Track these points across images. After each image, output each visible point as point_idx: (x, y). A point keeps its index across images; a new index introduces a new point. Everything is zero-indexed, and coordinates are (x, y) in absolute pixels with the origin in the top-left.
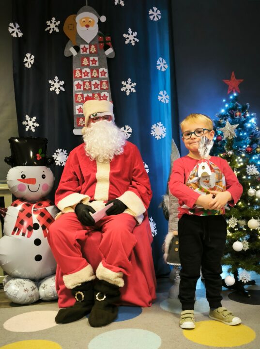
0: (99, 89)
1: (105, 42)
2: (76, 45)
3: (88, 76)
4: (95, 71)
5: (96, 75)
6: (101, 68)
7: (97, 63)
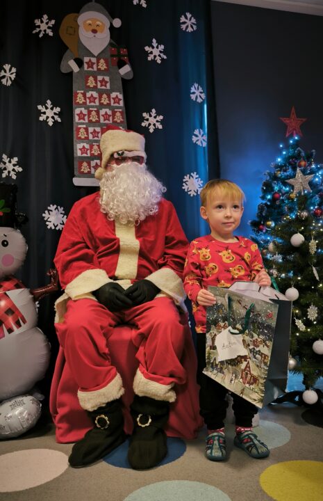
0: (111, 122)
2: (78, 57)
5: (107, 101)
6: (114, 92)
7: (108, 85)
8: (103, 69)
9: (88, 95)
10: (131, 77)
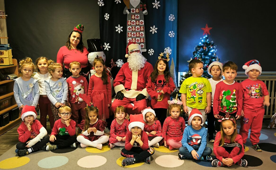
0: (139, 30)
1: (143, 7)
2: (129, 9)
3: (134, 24)
4: (138, 22)
5: (138, 23)
6: (141, 20)
7: (139, 17)
8: (137, 12)
9: (132, 21)
10: (147, 14)
